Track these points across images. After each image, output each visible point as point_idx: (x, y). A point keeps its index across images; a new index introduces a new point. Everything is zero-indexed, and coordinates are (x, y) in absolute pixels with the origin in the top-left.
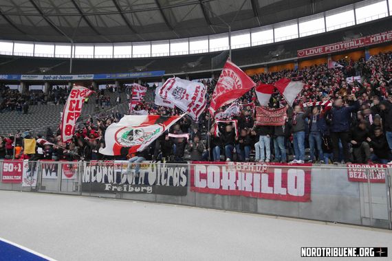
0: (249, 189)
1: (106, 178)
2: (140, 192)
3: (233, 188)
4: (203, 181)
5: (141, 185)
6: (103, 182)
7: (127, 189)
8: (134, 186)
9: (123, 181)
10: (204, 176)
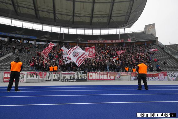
0: (102, 78)
1: (59, 77)
2: (72, 81)
3: (99, 78)
4: (91, 77)
5: (72, 79)
6: (58, 79)
7: (67, 81)
8: (70, 80)
9: (66, 78)
10: (91, 76)
